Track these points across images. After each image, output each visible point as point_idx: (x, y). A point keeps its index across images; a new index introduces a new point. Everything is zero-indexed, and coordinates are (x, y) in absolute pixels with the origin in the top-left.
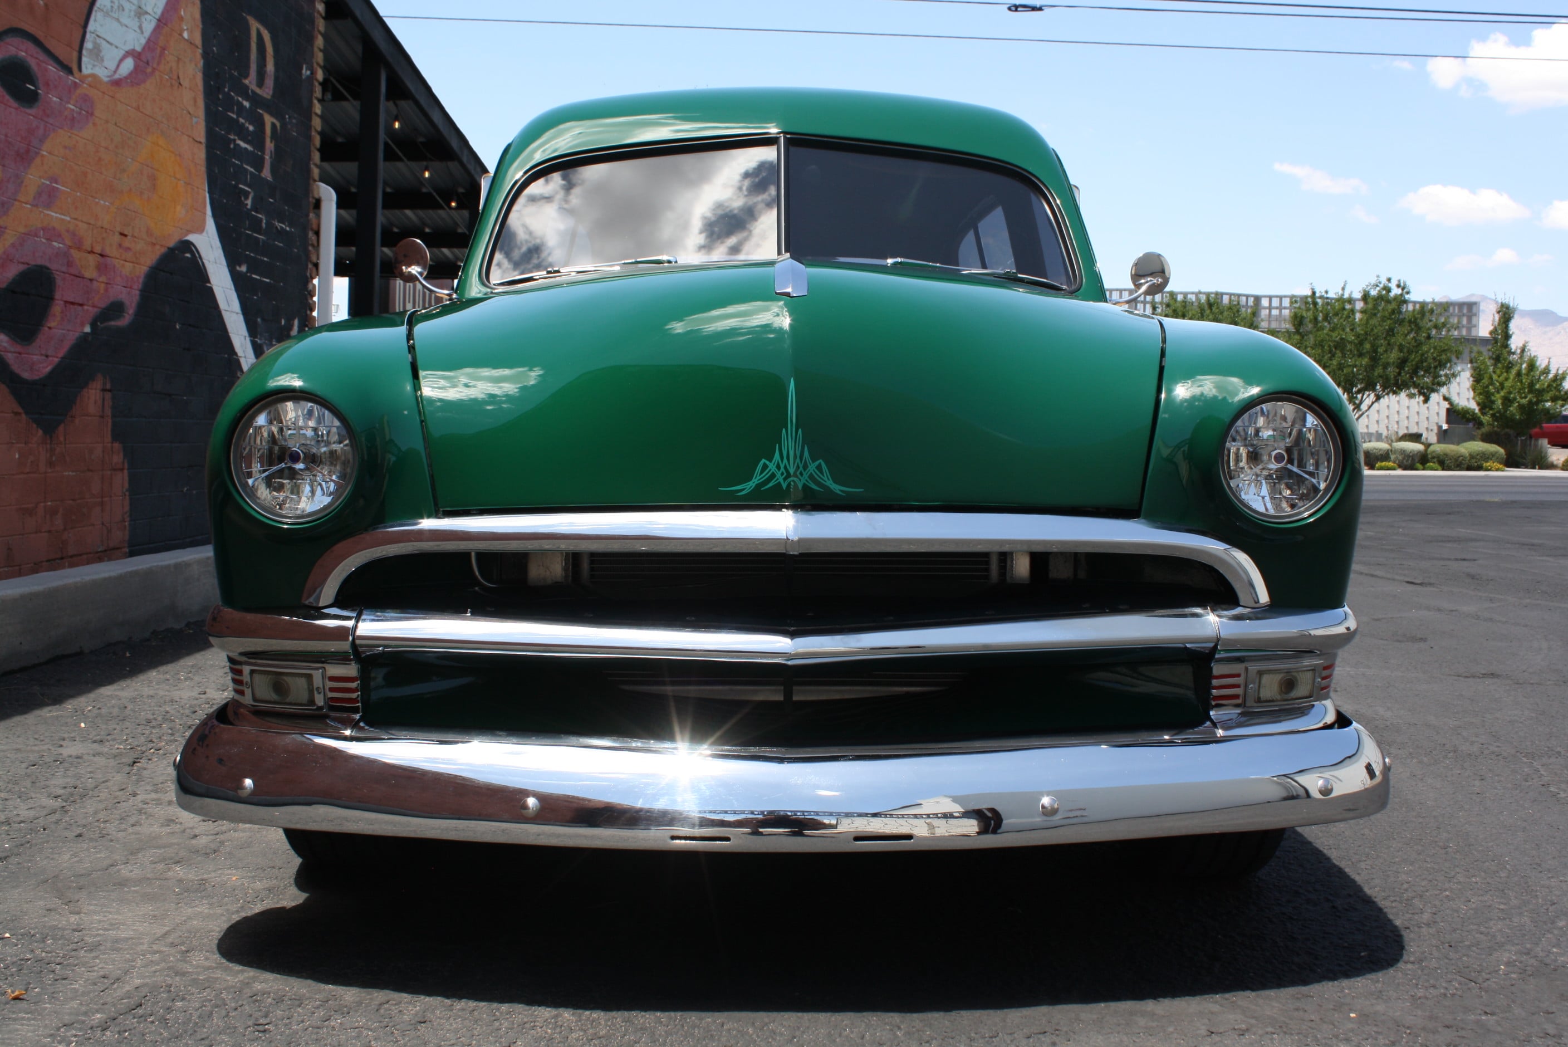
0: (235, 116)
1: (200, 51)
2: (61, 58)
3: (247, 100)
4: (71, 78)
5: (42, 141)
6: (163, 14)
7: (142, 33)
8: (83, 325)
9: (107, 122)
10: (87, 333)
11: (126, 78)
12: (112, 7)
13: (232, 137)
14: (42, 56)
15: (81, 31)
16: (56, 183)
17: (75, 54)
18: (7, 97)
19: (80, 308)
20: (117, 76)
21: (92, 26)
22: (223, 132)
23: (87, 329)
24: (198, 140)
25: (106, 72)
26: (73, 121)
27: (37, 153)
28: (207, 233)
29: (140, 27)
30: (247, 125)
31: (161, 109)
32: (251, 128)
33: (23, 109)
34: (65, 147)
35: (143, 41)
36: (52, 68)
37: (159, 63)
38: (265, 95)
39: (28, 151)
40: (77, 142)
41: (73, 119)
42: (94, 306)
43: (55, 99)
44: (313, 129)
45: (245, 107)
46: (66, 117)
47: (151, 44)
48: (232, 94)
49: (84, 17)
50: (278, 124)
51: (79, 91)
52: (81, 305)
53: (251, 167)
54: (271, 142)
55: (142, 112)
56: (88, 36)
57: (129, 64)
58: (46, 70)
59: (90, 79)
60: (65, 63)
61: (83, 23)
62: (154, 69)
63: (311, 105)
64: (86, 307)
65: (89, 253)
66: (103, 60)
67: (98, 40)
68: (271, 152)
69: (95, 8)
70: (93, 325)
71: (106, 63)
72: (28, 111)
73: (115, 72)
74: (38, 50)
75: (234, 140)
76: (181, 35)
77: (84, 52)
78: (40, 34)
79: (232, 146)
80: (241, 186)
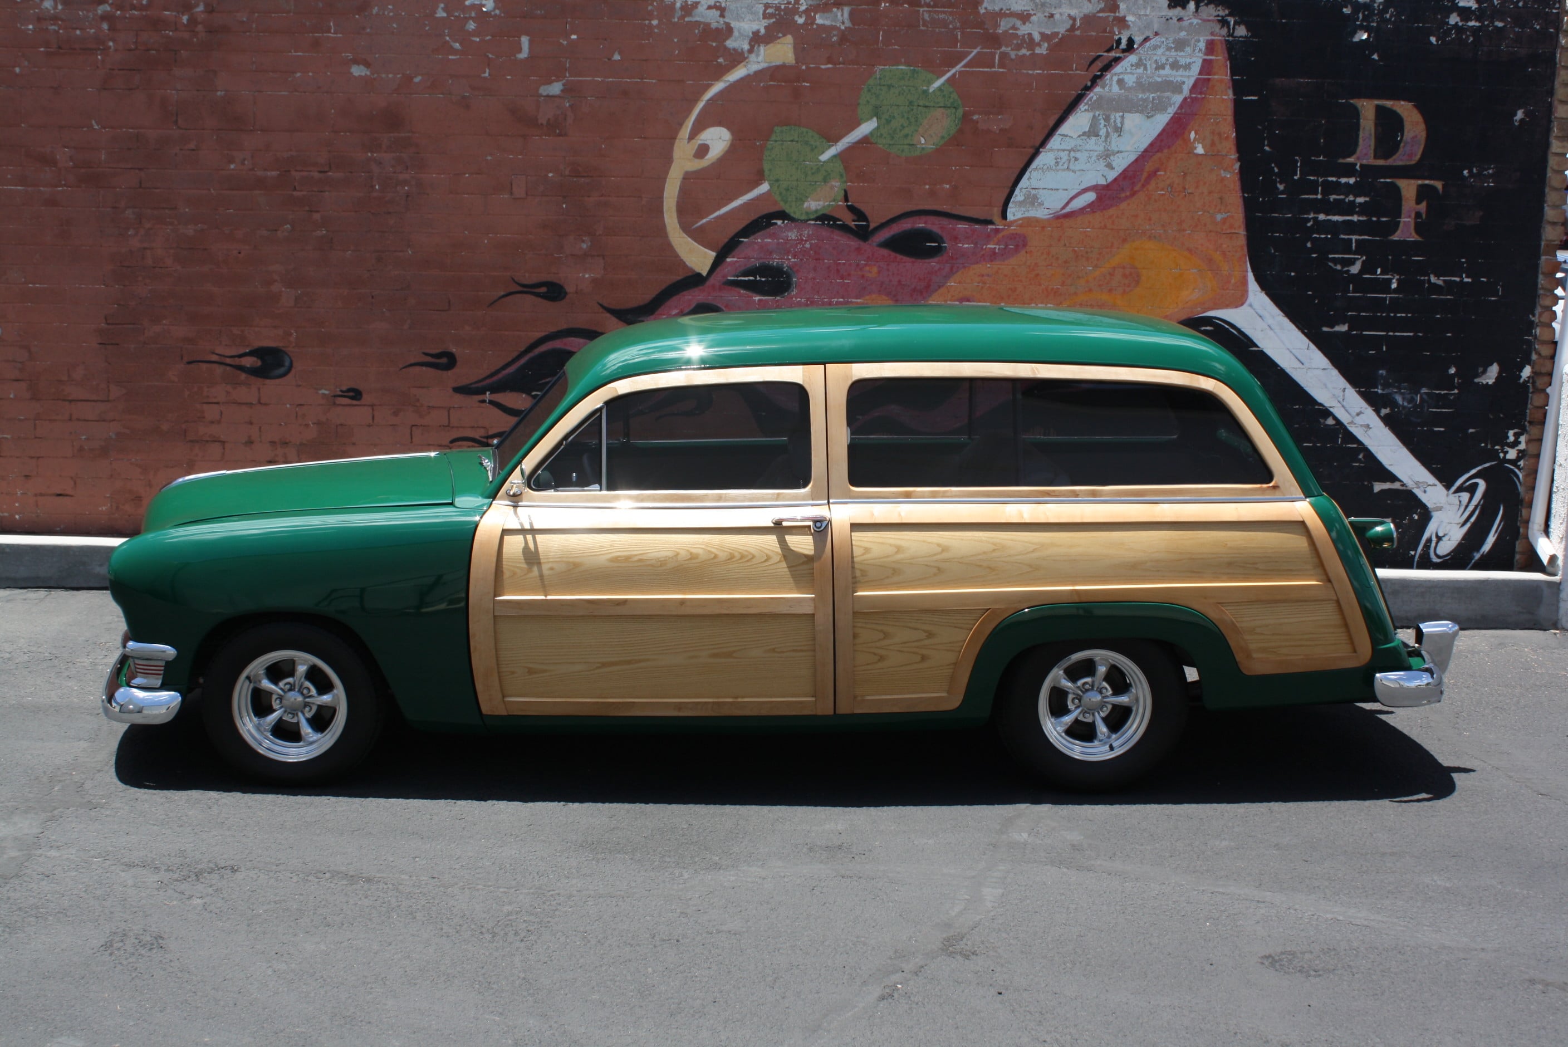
0: (1319, 196)
1: (1234, 156)
2: (975, 217)
3: (1349, 176)
4: (990, 227)
5: (947, 277)
6: (1152, 145)
7: (1113, 168)
9: (1050, 246)
11: (1082, 211)
12: (1057, 162)
13: (1312, 216)
14: (945, 222)
15: (1007, 191)
16: (968, 300)
17: (996, 211)
18: (899, 257)
20: (1068, 209)
21: (1024, 183)
22: (1290, 215)
24: (1228, 231)
25: (1046, 211)
26: (993, 256)
27: (940, 287)
28: (1251, 306)
29: (1110, 166)
30: (1351, 198)
31: (1150, 220)
32: (1360, 200)
33: (920, 261)
34: (983, 276)
35: (1112, 175)
36: (962, 226)
37: (1143, 186)
38: (1400, 163)
39: (928, 287)
40: (999, 269)
41: (994, 253)
43: (966, 246)
44: (1549, 170)
45: (1347, 184)
46: (983, 255)
47: (1125, 175)
48: (1312, 178)
49: (1012, 179)
50: (1439, 185)
51: (1000, 235)
53: (1360, 235)
54: (1418, 202)
55: (1112, 229)
56: (1017, 191)
57: (1091, 197)
58: (954, 229)
59: (1021, 222)
60: (982, 218)
61: (1010, 185)
62: (1133, 194)
63: (1547, 145)
66: (1041, 204)
67: (1033, 192)
68: (1418, 215)
69: (1029, 170)
71: (1046, 205)
72: (931, 260)
73: (1063, 208)
74: (941, 218)
75: (1315, 219)
76: (1191, 152)
77: (1010, 205)
78: (945, 208)
79: (1309, 225)
80: (1330, 256)
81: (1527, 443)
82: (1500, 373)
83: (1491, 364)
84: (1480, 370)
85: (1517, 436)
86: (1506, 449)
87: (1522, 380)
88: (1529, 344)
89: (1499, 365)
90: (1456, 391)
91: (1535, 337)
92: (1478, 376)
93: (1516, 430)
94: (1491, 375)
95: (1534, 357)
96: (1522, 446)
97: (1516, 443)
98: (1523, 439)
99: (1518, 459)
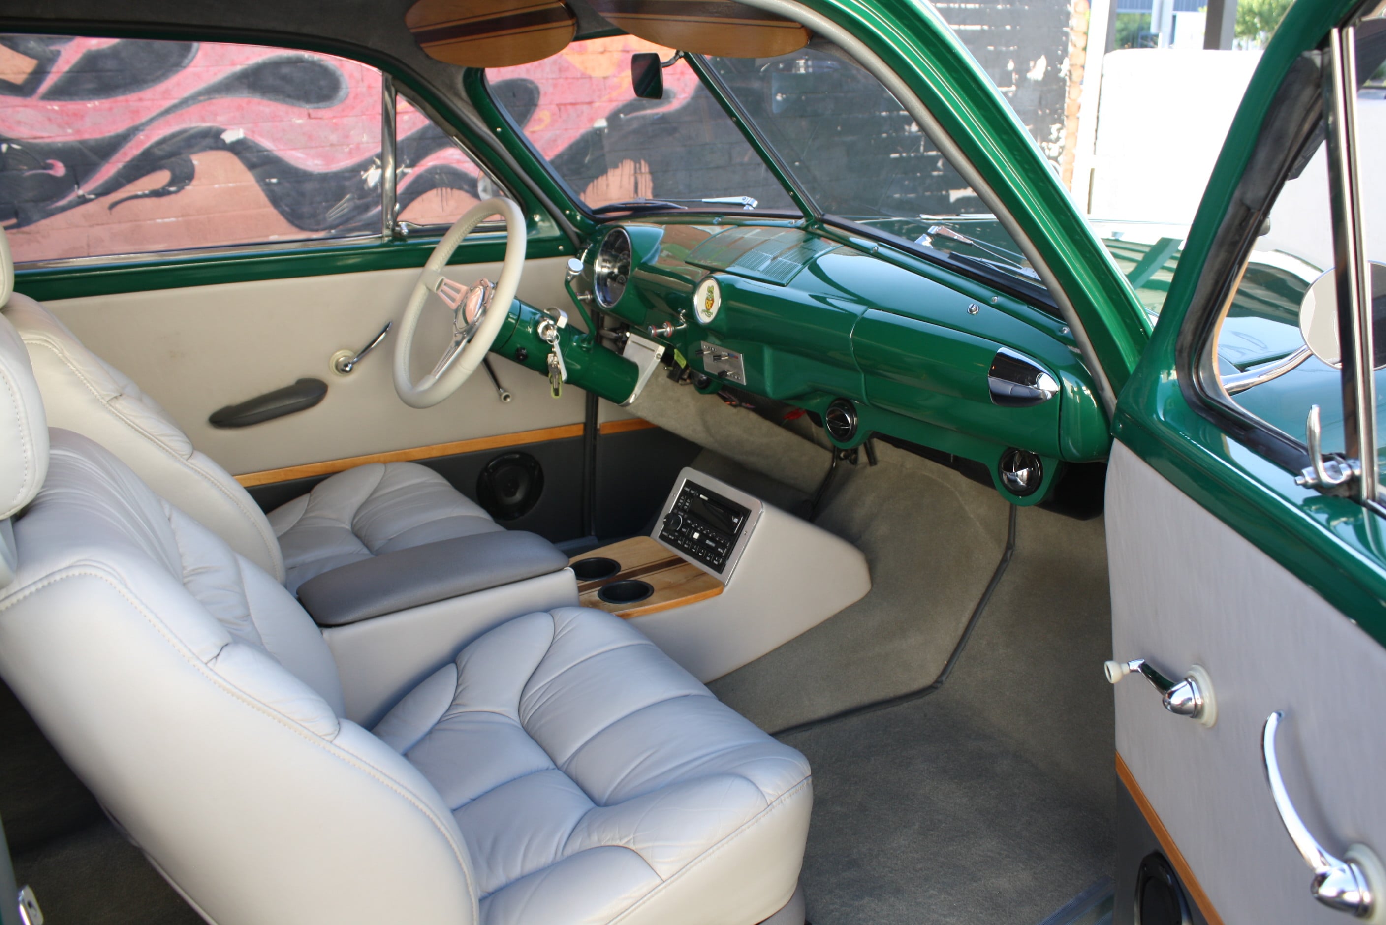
8: (592, 120)
10: (601, 130)
19: (585, 108)
23: (602, 123)
42: (611, 101)
52: (590, 103)
64: (597, 105)
65: (602, 53)
70: (613, 119)
81: (1066, 138)
82: (1048, 66)
83: (1040, 57)
84: (1032, 64)
85: (1059, 130)
86: (1051, 145)
87: (1062, 75)
88: (1066, 35)
89: (1047, 58)
90: (1013, 88)
91: (1072, 29)
92: (1028, 70)
93: (1058, 126)
94: (1038, 70)
95: (1070, 49)
96: (1061, 143)
97: (1058, 139)
98: (1063, 133)
99: (1060, 154)
